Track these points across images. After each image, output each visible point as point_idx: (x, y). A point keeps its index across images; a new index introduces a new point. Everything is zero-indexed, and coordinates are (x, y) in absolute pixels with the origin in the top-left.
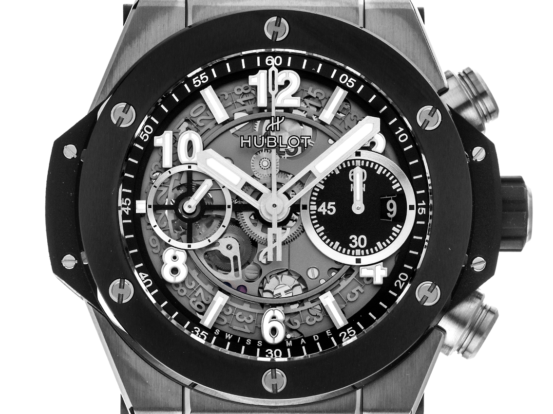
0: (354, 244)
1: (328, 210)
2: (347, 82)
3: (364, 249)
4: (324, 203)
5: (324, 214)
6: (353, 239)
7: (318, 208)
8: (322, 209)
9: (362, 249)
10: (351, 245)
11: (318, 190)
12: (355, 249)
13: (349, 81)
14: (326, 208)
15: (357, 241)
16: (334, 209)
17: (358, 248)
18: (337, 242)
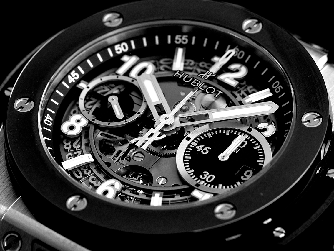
0: (203, 176)
1: (203, 150)
2: (277, 88)
3: (208, 183)
4: (204, 145)
5: (198, 151)
6: (206, 174)
7: (197, 146)
8: (200, 147)
9: (206, 182)
10: (201, 177)
11: (206, 136)
12: (201, 180)
13: (279, 88)
14: (202, 149)
15: (207, 176)
16: (208, 151)
17: (205, 180)
18: (193, 170)
